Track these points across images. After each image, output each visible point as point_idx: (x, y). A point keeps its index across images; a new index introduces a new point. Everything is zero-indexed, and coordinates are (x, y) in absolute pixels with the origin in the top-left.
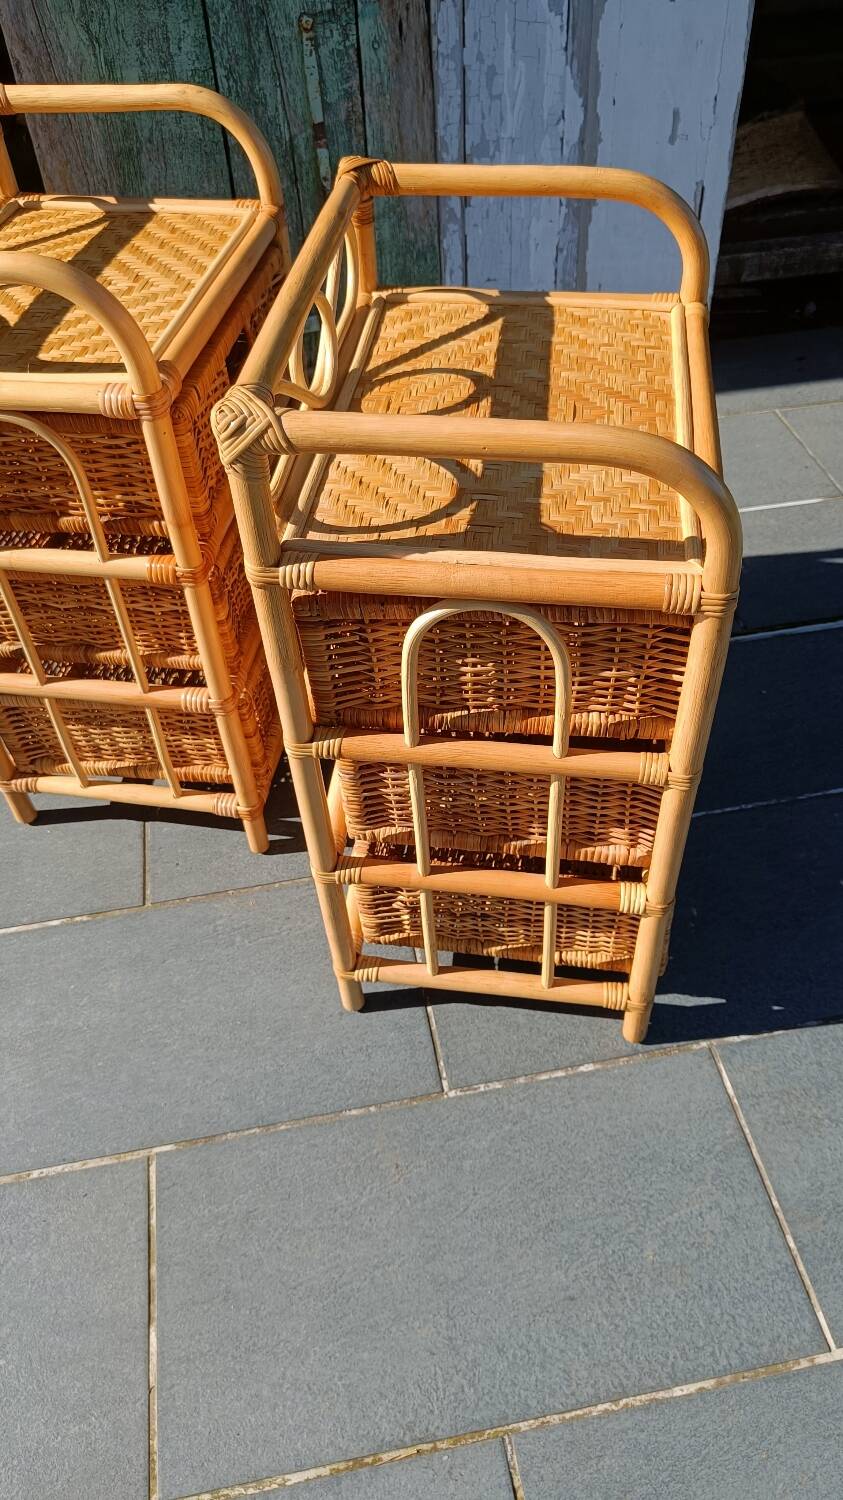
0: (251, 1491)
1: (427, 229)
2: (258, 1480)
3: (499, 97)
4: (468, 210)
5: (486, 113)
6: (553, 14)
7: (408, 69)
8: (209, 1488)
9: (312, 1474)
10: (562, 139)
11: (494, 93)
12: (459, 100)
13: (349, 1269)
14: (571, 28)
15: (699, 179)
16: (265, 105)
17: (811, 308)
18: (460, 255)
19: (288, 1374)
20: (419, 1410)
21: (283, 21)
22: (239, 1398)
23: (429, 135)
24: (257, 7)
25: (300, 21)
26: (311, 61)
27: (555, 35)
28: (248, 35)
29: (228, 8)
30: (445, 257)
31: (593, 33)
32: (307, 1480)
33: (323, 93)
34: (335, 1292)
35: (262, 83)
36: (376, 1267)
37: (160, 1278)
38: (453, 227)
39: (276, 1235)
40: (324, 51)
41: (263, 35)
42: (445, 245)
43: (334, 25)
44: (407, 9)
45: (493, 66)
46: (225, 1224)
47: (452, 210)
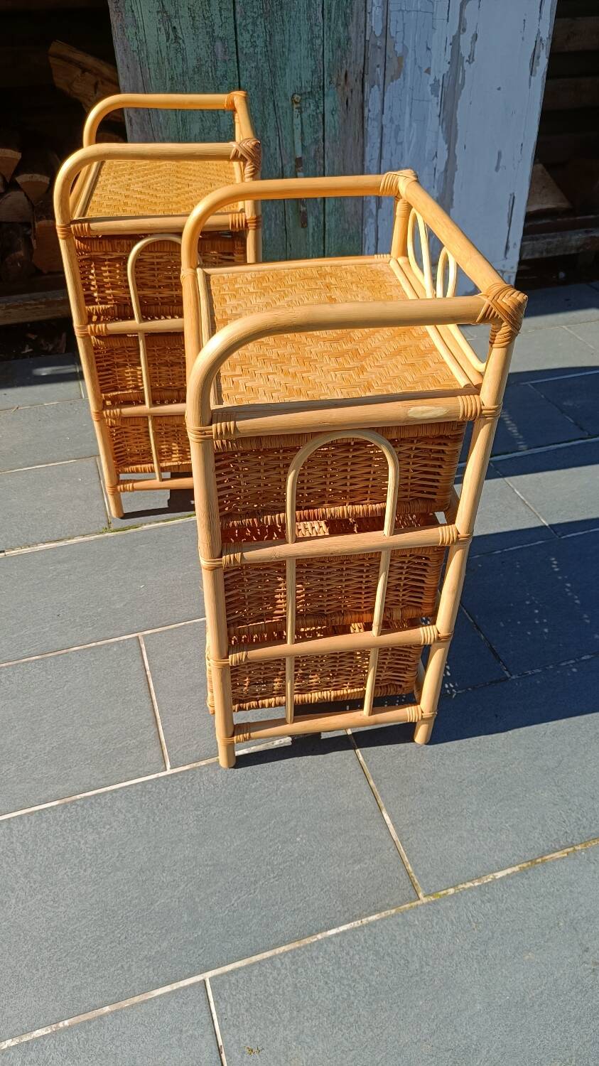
0: (476, 884)
1: (356, 223)
2: (479, 878)
3: (401, 143)
4: (380, 210)
5: (394, 152)
6: (433, 96)
7: (350, 126)
8: (452, 885)
9: (509, 871)
10: (435, 169)
11: (399, 141)
12: (379, 145)
13: (489, 769)
14: (443, 104)
15: (512, 192)
16: (269, 147)
17: (562, 275)
18: (374, 238)
19: (475, 824)
20: (559, 832)
21: (283, 98)
22: (451, 839)
23: (359, 165)
24: (269, 89)
25: (293, 97)
26: (297, 121)
27: (434, 108)
28: (263, 106)
29: (253, 89)
30: (365, 238)
31: (455, 106)
32: (508, 874)
33: (303, 140)
34: (486, 781)
35: (269, 134)
36: (504, 766)
37: (377, 786)
38: (371, 221)
39: (439, 757)
40: (305, 115)
41: (271, 105)
42: (366, 231)
43: (311, 100)
44: (352, 92)
45: (399, 125)
46: (406, 755)
47: (371, 210)
